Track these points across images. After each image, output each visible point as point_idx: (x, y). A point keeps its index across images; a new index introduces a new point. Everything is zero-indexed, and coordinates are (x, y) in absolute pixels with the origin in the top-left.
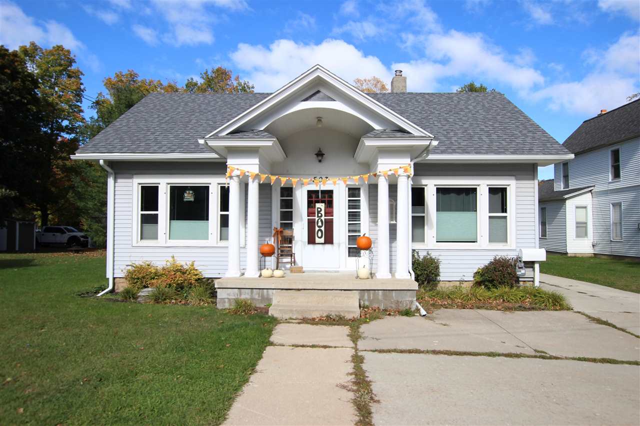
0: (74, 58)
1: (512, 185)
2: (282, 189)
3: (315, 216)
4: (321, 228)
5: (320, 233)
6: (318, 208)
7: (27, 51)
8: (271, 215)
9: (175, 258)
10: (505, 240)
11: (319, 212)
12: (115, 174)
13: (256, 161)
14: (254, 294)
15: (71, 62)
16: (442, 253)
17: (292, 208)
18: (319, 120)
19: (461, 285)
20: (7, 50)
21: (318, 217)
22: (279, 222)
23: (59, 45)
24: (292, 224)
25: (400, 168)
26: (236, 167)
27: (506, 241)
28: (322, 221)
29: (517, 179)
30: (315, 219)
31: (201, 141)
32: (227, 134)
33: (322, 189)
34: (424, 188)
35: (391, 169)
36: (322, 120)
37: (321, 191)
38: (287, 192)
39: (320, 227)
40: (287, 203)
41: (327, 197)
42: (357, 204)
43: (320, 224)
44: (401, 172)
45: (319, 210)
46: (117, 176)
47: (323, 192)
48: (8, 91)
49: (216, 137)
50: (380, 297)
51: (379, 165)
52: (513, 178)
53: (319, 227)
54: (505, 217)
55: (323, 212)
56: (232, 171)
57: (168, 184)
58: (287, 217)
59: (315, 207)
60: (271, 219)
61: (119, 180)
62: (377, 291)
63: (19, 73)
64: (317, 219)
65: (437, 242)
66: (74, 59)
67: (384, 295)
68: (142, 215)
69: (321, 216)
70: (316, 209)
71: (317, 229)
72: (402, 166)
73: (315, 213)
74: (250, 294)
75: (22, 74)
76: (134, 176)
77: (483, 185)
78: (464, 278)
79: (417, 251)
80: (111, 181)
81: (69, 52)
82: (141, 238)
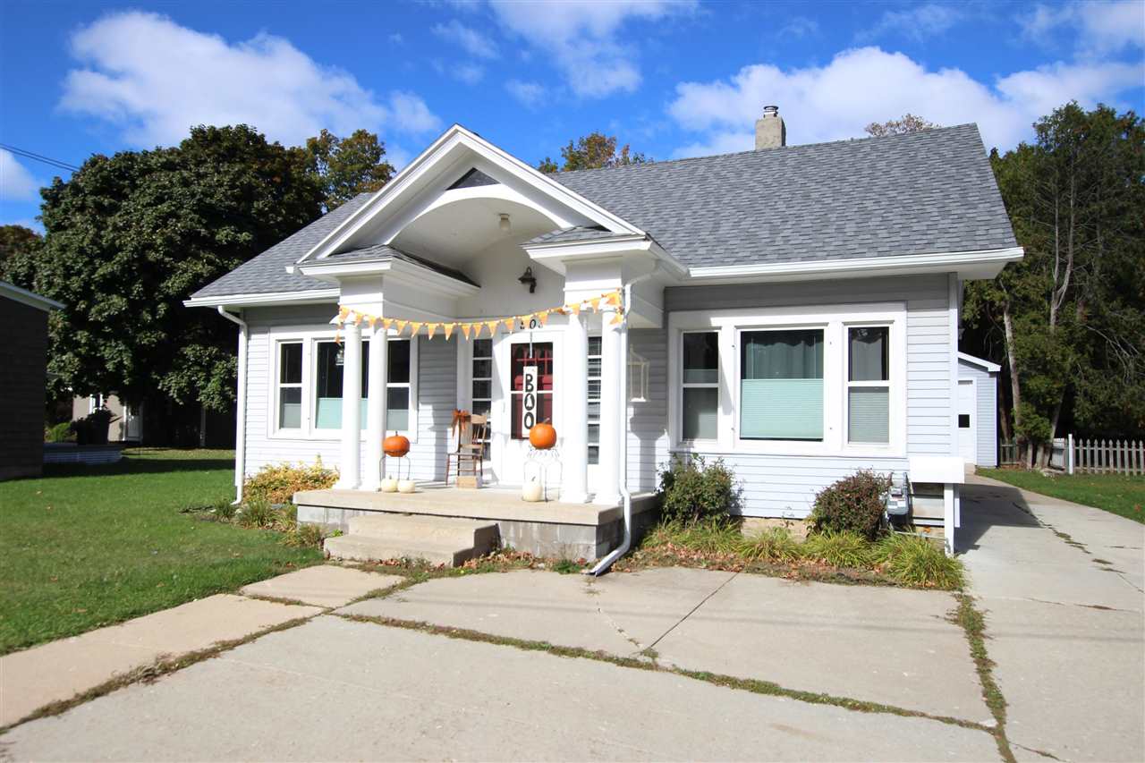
0: (382, 147)
1: (898, 320)
2: (476, 342)
3: (522, 390)
4: (531, 411)
5: (529, 419)
6: (527, 375)
7: (316, 146)
8: (455, 387)
9: (322, 458)
10: (884, 438)
11: (528, 382)
12: (249, 326)
13: (379, 296)
14: (345, 518)
15: (378, 153)
16: (741, 461)
17: (490, 376)
18: (504, 219)
19: (790, 527)
20: (282, 148)
21: (527, 390)
22: (471, 400)
23: (361, 130)
24: (490, 402)
25: (603, 296)
26: (351, 308)
27: (887, 440)
28: (532, 397)
29: (908, 310)
30: (522, 395)
31: (290, 270)
32: (330, 255)
33: (535, 341)
34: (717, 333)
35: (586, 299)
36: (510, 219)
37: (534, 344)
38: (483, 348)
39: (530, 409)
40: (483, 368)
41: (542, 354)
42: (598, 366)
43: (529, 404)
44: (602, 305)
45: (529, 378)
46: (250, 329)
47: (537, 346)
48: (266, 209)
49: (312, 260)
50: (535, 535)
51: (566, 294)
52: (902, 305)
53: (528, 408)
54: (886, 390)
55: (535, 382)
56: (346, 315)
57: (316, 339)
58: (482, 390)
59: (522, 374)
60: (455, 395)
61: (253, 336)
62: (530, 524)
63: (294, 180)
64: (524, 393)
65: (741, 439)
66: (382, 150)
67: (541, 533)
68: (282, 389)
69: (532, 389)
70: (525, 376)
71: (525, 412)
72: (605, 293)
73: (522, 384)
74: (340, 517)
75: (297, 182)
76: (272, 329)
77: (835, 324)
78: (794, 513)
79: (700, 455)
80: (242, 337)
81: (374, 138)
82: (282, 425)
